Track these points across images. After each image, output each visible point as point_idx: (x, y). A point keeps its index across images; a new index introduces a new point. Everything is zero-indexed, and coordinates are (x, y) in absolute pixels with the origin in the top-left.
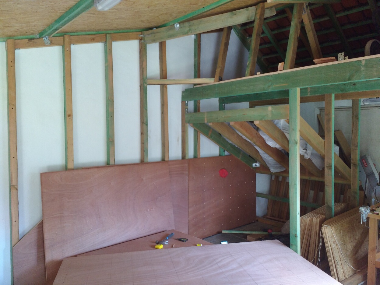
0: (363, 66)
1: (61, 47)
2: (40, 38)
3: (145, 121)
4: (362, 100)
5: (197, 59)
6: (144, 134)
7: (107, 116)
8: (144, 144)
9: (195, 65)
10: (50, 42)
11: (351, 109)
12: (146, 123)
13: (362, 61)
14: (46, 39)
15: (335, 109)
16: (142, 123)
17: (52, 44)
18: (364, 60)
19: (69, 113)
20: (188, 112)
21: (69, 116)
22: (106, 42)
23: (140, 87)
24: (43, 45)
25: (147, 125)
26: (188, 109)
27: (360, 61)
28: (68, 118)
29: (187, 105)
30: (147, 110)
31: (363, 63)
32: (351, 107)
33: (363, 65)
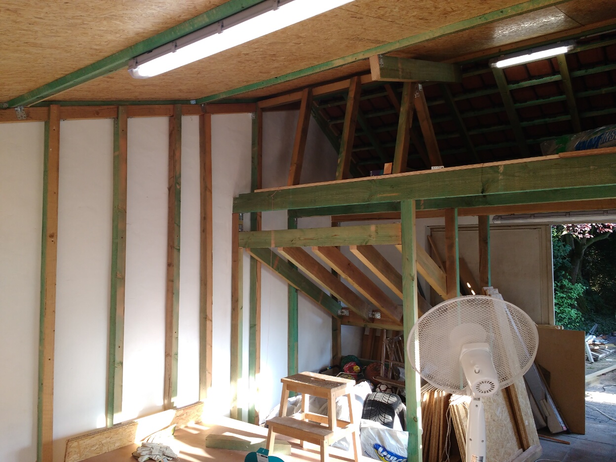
0: (501, 174)
1: (43, 123)
2: (8, 108)
3: (176, 244)
4: (491, 217)
5: (256, 148)
6: (173, 266)
7: (113, 236)
8: (172, 281)
9: (253, 158)
10: (25, 116)
11: (478, 229)
12: (178, 248)
13: (500, 167)
14: (19, 110)
15: (459, 228)
16: (171, 248)
17: (28, 117)
18: (502, 166)
19: (52, 232)
20: (242, 230)
21: (52, 236)
22: (117, 118)
23: (169, 189)
24: (14, 119)
25: (179, 250)
26: (242, 225)
27: (497, 166)
28: (50, 240)
29: (242, 218)
30: (179, 226)
31: (501, 169)
32: (478, 226)
33: (501, 172)
